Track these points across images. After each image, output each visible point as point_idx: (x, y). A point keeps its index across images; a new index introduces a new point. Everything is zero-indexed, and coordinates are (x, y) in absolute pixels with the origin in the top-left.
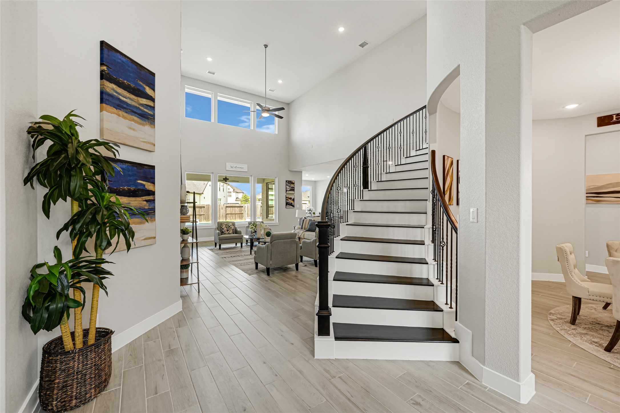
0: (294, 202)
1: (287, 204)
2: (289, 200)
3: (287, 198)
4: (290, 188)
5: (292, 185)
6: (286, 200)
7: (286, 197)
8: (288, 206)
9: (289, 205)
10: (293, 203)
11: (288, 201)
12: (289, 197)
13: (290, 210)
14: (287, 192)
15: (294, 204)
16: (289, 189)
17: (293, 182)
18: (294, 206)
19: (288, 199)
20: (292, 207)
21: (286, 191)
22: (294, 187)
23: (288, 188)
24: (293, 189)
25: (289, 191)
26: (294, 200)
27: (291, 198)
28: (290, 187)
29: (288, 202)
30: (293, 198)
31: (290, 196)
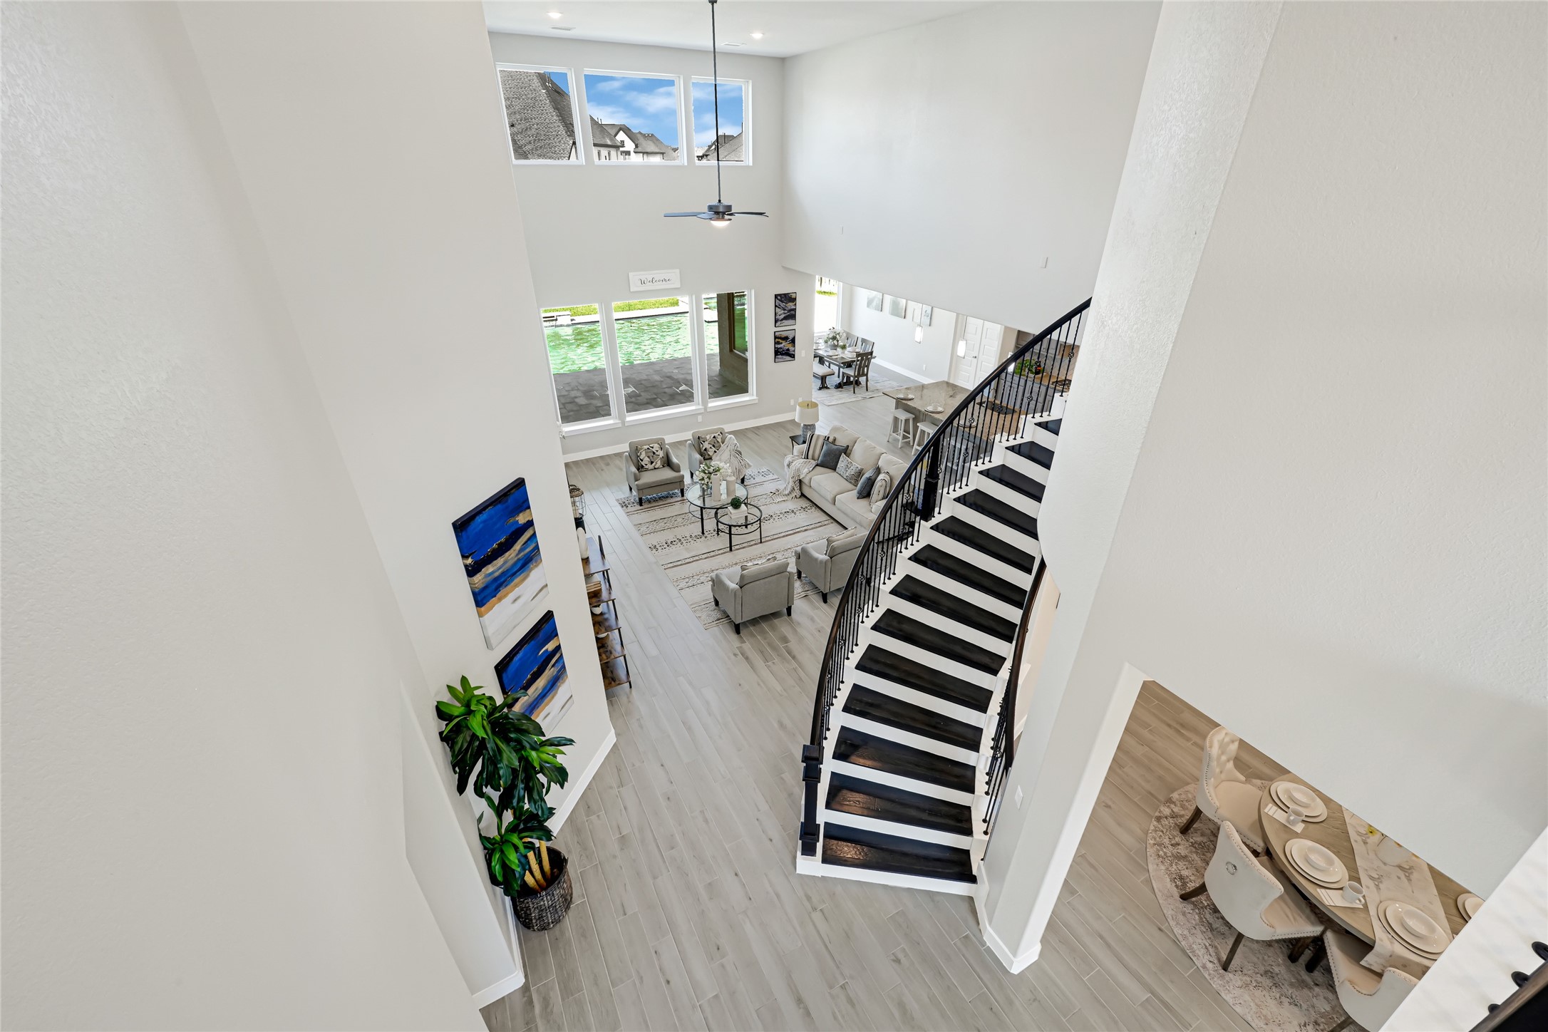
0: (794, 346)
1: (778, 352)
2: (782, 343)
3: (777, 340)
4: (784, 313)
5: (790, 305)
6: (775, 343)
7: (776, 338)
8: (780, 356)
9: (782, 354)
10: (791, 349)
11: (779, 346)
12: (783, 336)
13: (786, 366)
14: (778, 324)
15: (794, 351)
16: (782, 316)
17: (793, 296)
18: (793, 356)
19: (779, 340)
20: (788, 358)
21: (776, 321)
22: (795, 310)
23: (779, 313)
24: (791, 316)
25: (782, 320)
26: (793, 341)
27: (786, 338)
28: (784, 310)
29: (781, 348)
30: (791, 337)
31: (784, 334)
